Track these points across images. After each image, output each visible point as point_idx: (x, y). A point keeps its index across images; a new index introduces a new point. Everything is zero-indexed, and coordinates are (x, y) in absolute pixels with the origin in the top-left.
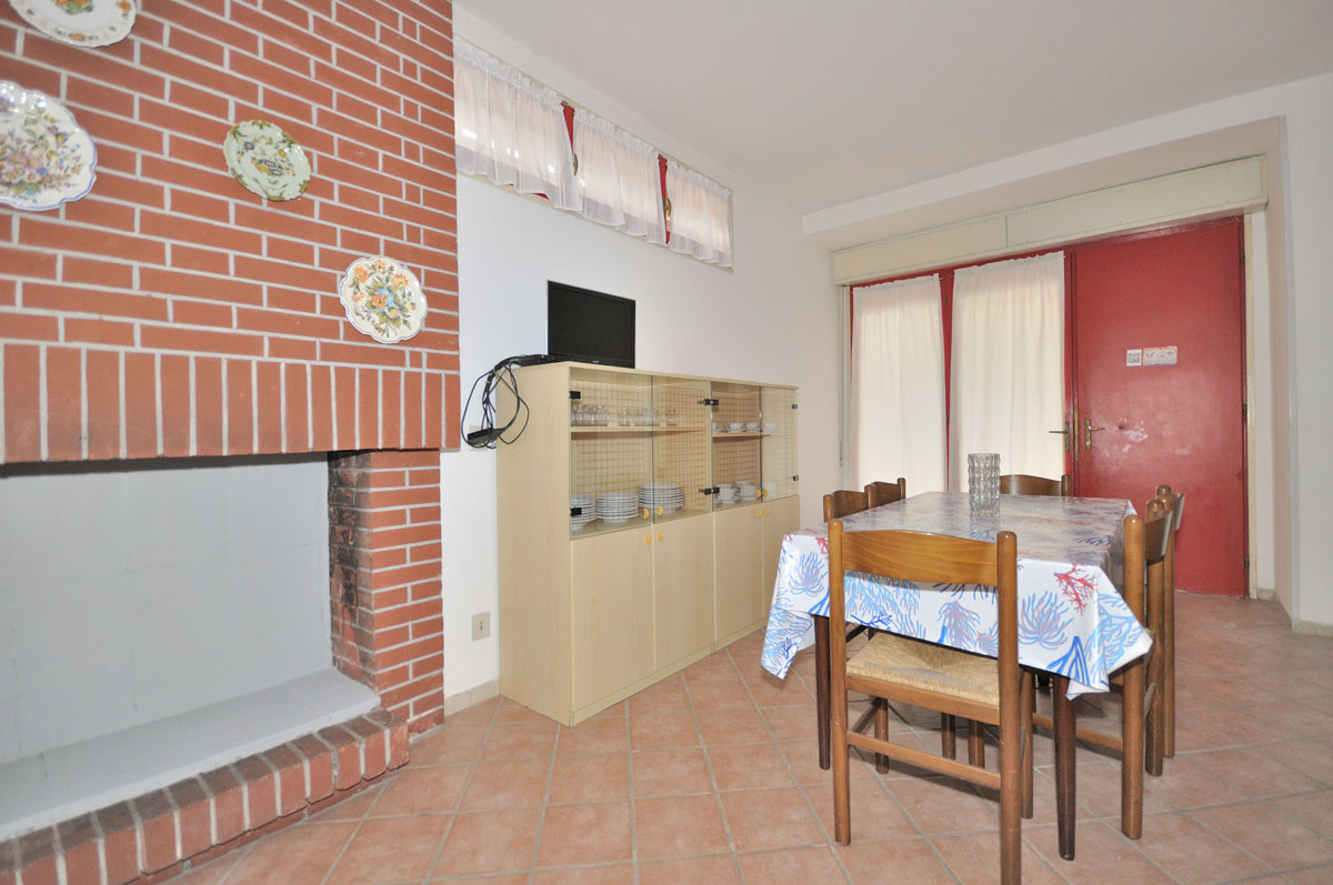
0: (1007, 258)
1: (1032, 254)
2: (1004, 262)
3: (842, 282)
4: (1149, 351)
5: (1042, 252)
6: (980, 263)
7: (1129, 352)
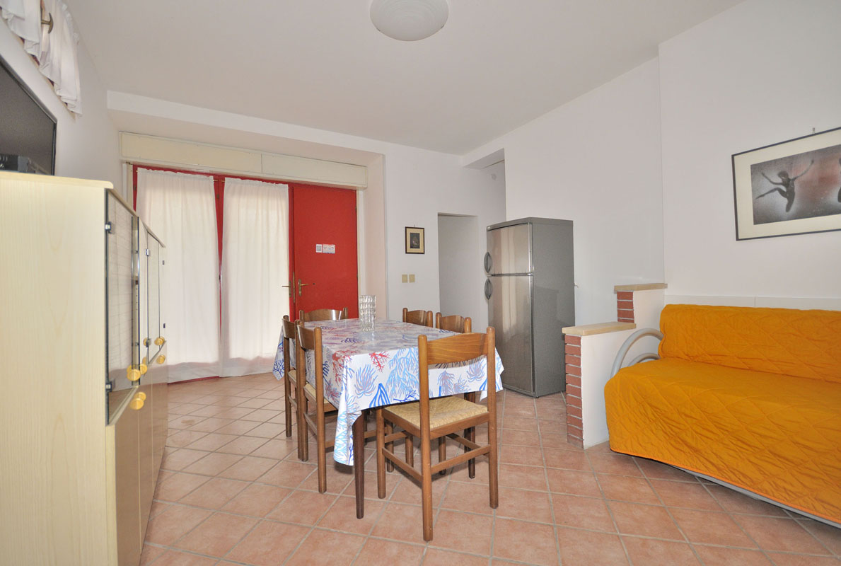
0: (259, 180)
1: (272, 181)
2: (257, 182)
3: (129, 160)
4: (325, 246)
5: (278, 182)
6: (243, 178)
7: (317, 245)
